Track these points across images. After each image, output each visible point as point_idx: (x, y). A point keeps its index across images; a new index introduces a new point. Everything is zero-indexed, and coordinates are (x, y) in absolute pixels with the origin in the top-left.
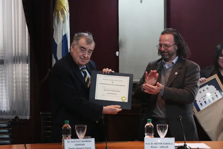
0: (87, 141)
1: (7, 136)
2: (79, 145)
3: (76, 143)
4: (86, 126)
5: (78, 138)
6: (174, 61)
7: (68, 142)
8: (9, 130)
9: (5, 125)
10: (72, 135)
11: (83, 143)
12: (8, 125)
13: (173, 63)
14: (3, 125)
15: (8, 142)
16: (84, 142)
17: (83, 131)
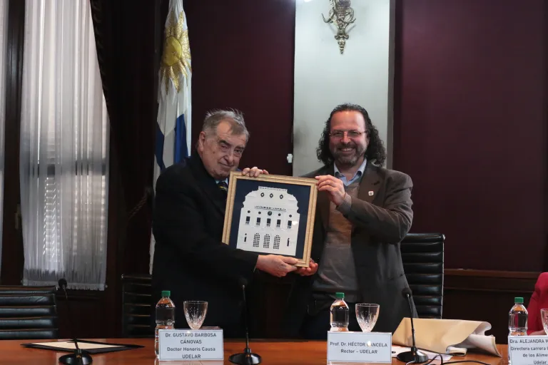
0: (206, 335)
1: (47, 322)
2: (189, 342)
3: (183, 338)
4: (207, 303)
5: (188, 327)
6: (362, 169)
7: (168, 335)
8: (52, 310)
9: (44, 299)
10: (175, 320)
11: (198, 338)
12: (51, 298)
13: (359, 173)
14: (39, 297)
15: (48, 333)
16: (199, 335)
17: (200, 314)
